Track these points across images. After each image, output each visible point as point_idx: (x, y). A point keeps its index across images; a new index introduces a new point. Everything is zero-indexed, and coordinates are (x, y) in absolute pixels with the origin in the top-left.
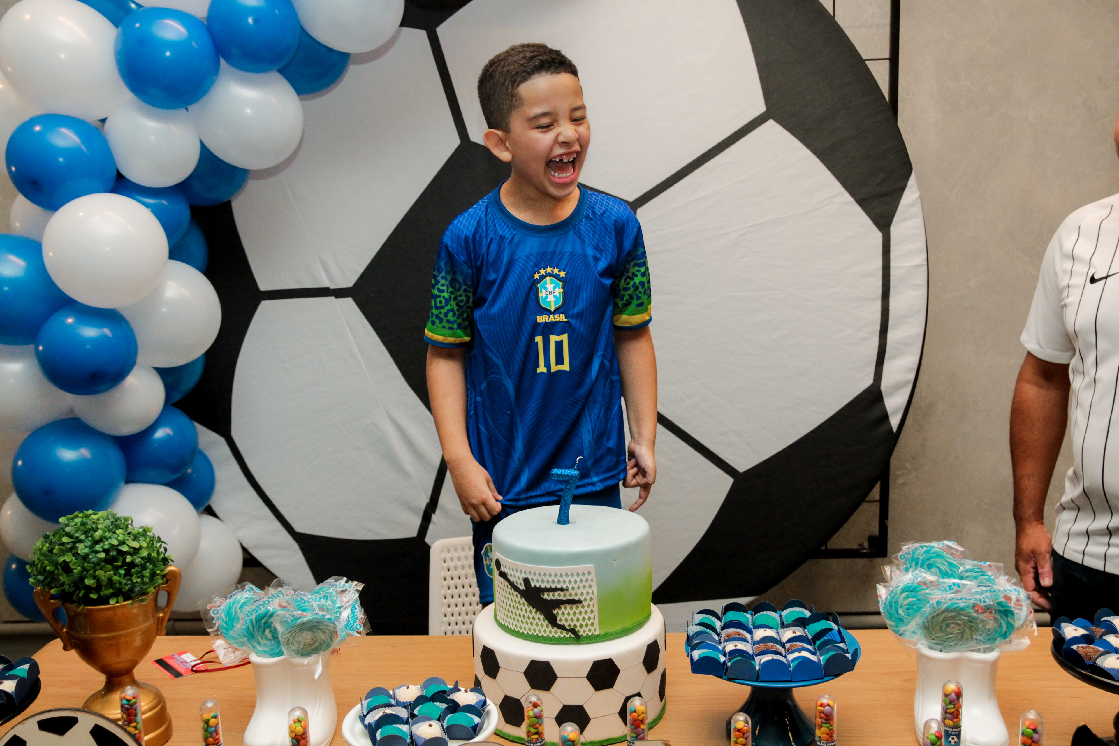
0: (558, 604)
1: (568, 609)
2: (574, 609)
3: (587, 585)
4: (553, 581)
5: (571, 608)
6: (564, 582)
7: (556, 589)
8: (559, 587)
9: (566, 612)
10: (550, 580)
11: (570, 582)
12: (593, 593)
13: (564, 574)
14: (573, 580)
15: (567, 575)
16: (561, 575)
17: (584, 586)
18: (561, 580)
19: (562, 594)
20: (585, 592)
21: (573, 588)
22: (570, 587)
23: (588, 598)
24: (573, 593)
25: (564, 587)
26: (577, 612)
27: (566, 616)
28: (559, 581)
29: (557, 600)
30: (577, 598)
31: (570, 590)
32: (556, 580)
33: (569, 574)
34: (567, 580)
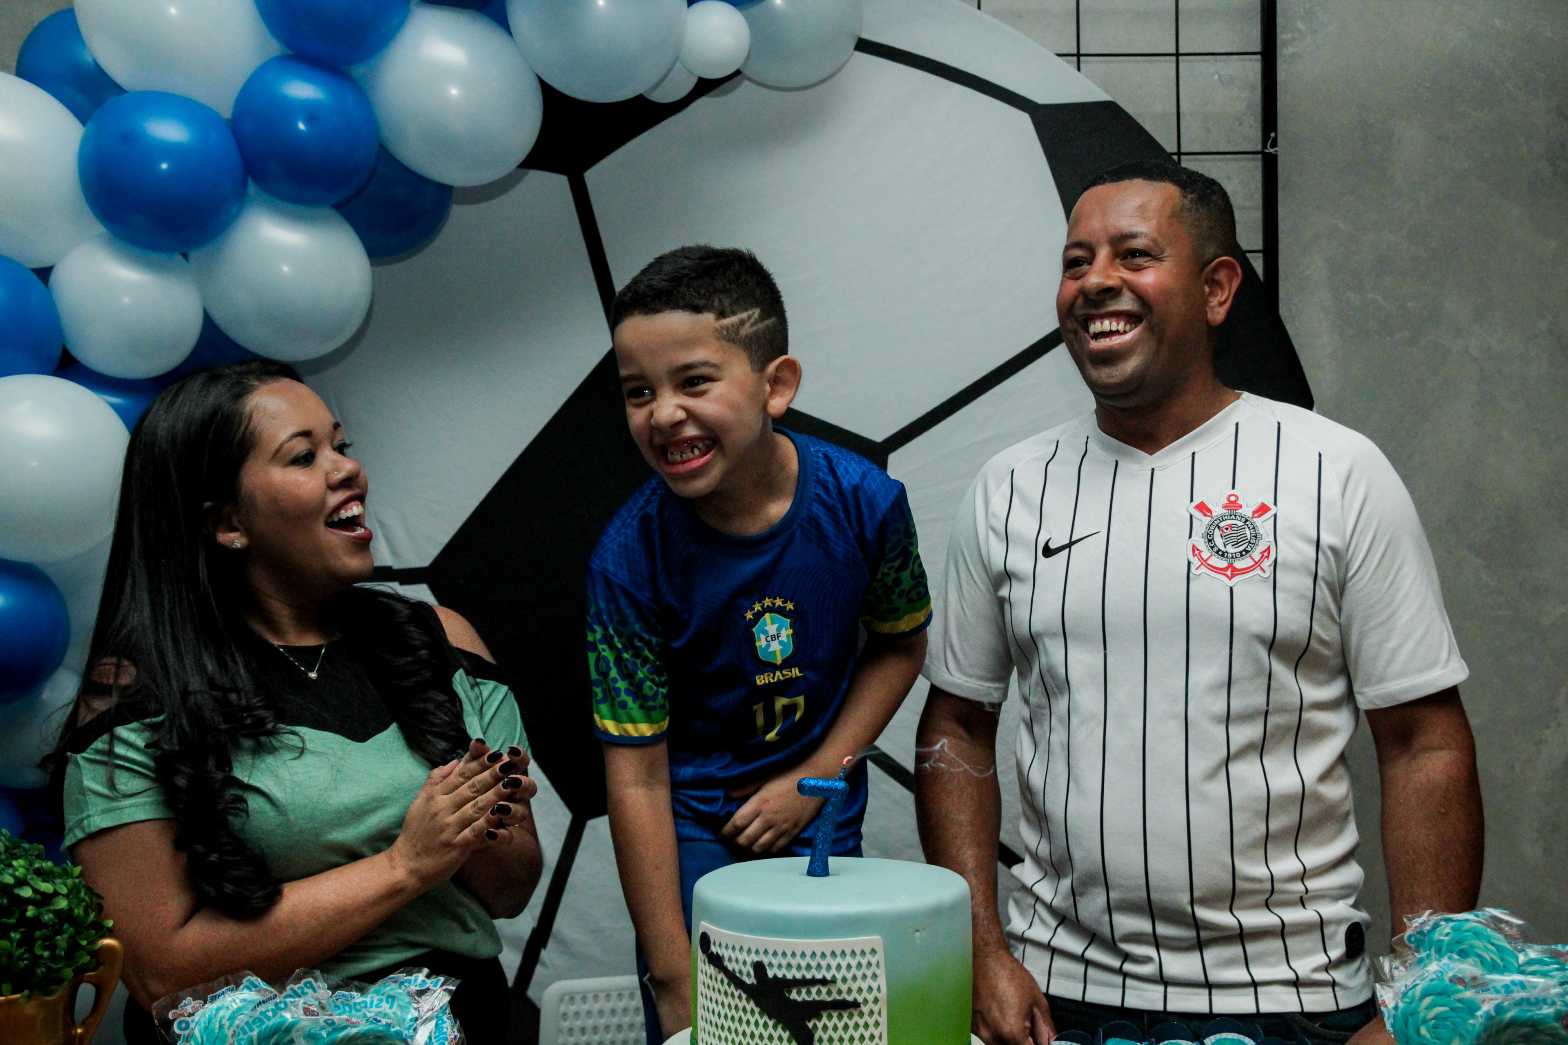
0: (816, 1009)
1: (835, 1020)
2: (845, 1019)
3: (869, 973)
4: (809, 967)
5: (840, 1017)
6: (829, 967)
7: (813, 982)
8: (819, 976)
9: (830, 1025)
10: (803, 964)
11: (839, 967)
12: (879, 989)
13: (828, 953)
14: (844, 964)
15: (833, 954)
16: (823, 955)
17: (864, 976)
18: (824, 963)
19: (824, 990)
20: (865, 986)
21: (844, 980)
22: (839, 976)
23: (870, 998)
24: (844, 988)
25: (829, 977)
26: (851, 1024)
27: (830, 1032)
28: (819, 966)
29: (814, 1002)
30: (850, 998)
31: (839, 983)
32: (813, 964)
33: (838, 953)
34: (834, 964)
